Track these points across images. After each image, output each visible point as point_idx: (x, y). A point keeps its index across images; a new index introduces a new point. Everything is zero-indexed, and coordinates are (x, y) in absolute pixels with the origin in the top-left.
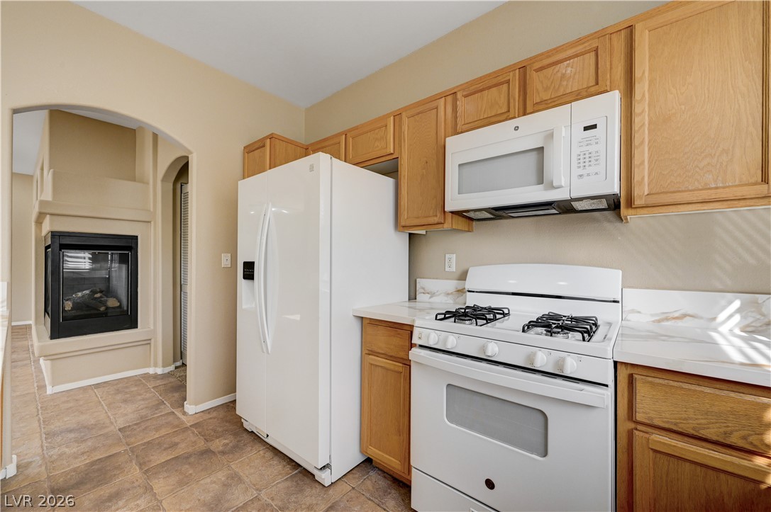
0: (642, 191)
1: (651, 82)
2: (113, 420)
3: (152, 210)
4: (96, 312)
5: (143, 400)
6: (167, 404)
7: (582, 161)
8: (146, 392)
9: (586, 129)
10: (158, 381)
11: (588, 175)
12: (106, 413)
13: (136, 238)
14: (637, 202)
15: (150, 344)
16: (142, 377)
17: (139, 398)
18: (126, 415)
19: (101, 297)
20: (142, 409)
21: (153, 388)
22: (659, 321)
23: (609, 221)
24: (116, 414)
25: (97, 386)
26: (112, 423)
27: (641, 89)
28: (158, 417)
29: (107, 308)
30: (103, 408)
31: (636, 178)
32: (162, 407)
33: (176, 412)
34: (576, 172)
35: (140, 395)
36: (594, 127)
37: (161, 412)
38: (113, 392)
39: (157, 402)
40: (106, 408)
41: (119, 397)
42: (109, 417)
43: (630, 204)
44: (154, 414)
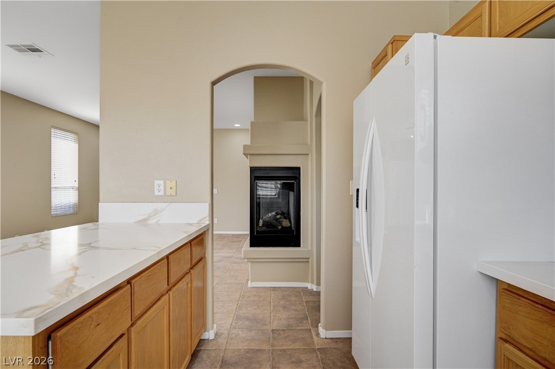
2: (271, 321)
3: (309, 144)
4: (276, 229)
5: (295, 310)
6: (309, 320)
8: (300, 304)
10: (311, 297)
12: (270, 313)
13: (299, 169)
15: (308, 262)
16: (302, 290)
17: (294, 307)
18: (281, 319)
19: (280, 218)
20: (292, 318)
21: (306, 302)
24: (275, 316)
25: (274, 289)
26: (270, 322)
28: (299, 330)
29: (283, 227)
30: (270, 309)
32: (305, 322)
33: (312, 331)
35: (295, 305)
37: (302, 326)
38: (280, 297)
39: (303, 316)
40: (272, 308)
41: (282, 302)
42: (270, 317)
44: (298, 326)
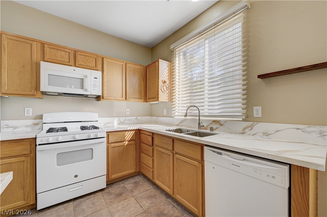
0: (105, 96)
1: (107, 72)
7: (94, 86)
9: (95, 78)
11: (95, 90)
14: (104, 98)
22: (105, 125)
23: (94, 101)
27: (105, 73)
31: (104, 93)
34: (92, 88)
36: (96, 78)
43: (103, 98)
